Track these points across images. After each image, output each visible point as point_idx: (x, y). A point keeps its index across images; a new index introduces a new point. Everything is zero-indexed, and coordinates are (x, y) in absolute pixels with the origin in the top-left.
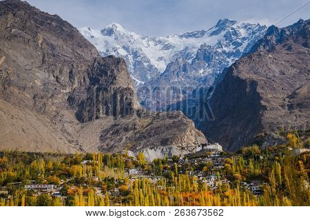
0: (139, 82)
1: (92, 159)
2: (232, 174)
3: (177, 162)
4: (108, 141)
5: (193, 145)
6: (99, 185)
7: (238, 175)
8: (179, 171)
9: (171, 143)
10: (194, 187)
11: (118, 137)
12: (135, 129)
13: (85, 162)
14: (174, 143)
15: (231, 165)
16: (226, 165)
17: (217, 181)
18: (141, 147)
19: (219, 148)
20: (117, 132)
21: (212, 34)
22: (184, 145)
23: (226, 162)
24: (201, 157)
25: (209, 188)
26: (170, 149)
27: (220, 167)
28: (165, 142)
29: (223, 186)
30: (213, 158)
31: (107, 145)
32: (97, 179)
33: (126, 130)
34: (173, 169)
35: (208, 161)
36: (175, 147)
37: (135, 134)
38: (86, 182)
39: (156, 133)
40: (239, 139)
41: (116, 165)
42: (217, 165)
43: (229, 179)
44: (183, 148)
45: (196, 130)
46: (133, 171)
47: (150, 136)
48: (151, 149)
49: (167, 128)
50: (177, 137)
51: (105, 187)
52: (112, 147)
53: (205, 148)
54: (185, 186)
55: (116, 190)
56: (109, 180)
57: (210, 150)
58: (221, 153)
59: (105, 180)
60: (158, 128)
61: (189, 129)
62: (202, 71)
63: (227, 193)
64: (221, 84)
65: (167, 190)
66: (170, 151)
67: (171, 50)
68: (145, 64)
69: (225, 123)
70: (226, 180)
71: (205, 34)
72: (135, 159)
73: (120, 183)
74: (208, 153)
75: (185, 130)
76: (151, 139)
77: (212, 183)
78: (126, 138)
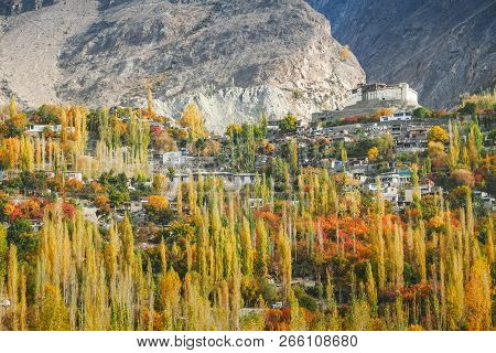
1: (57, 122)
2: (447, 169)
3: (293, 132)
4: (83, 70)
5: (326, 85)
6: (85, 193)
7: (464, 172)
8: (301, 158)
9: (265, 78)
10: (349, 203)
11: (113, 60)
12: (161, 36)
13: (38, 128)
14: (272, 80)
15: (447, 144)
16: (432, 144)
17: (409, 187)
18: (179, 88)
19: (411, 96)
20: (108, 46)
22: (301, 85)
23: (431, 137)
24: (359, 121)
25: (388, 205)
26: (262, 95)
27: (415, 150)
28: (246, 76)
29: (426, 203)
30: (395, 126)
31: (82, 83)
32: (79, 177)
33: (136, 39)
34: (284, 153)
35: (381, 133)
36: (277, 90)
37: (162, 50)
38: (51, 186)
39: (221, 51)
40: (454, 70)
41: (124, 140)
42: (407, 145)
43: (439, 182)
44: (296, 95)
45: (336, 43)
46: (174, 157)
47: (205, 59)
48: (209, 94)
49: (252, 36)
50: (282, 61)
51: (105, 198)
52: (94, 87)
53: (370, 96)
54: (325, 199)
55: (134, 208)
56: (113, 181)
57: (384, 103)
58: (416, 113)
59: (101, 181)
60: (227, 35)
61: (314, 42)
63: (438, 220)
65: (277, 209)
66: (261, 103)
69: (416, 26)
70: (431, 185)
72: (174, 124)
73: (142, 188)
74: (380, 110)
75: (303, 44)
76: (206, 66)
77: (393, 192)
78: (136, 62)
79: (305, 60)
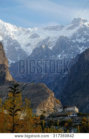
0: (11, 61)
5: (53, 110)
9: (36, 107)
14: (38, 108)
15: (87, 122)
16: (83, 122)
21: (68, 29)
22: (46, 109)
23: (83, 120)
24: (62, 116)
26: (35, 112)
27: (78, 124)
30: (72, 118)
36: (39, 111)
44: (44, 112)
45: (55, 99)
50: (41, 103)
53: (65, 109)
57: (69, 111)
58: (78, 114)
61: (50, 98)
62: (59, 56)
64: (74, 66)
67: (36, 39)
68: (16, 48)
69: (77, 95)
71: (63, 28)
74: (68, 113)
75: (46, 98)
79: (47, 103)
